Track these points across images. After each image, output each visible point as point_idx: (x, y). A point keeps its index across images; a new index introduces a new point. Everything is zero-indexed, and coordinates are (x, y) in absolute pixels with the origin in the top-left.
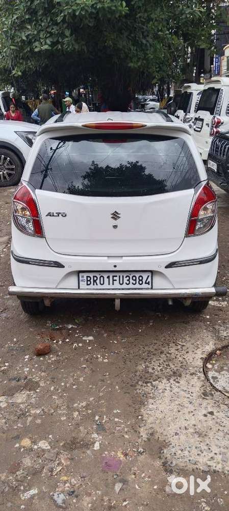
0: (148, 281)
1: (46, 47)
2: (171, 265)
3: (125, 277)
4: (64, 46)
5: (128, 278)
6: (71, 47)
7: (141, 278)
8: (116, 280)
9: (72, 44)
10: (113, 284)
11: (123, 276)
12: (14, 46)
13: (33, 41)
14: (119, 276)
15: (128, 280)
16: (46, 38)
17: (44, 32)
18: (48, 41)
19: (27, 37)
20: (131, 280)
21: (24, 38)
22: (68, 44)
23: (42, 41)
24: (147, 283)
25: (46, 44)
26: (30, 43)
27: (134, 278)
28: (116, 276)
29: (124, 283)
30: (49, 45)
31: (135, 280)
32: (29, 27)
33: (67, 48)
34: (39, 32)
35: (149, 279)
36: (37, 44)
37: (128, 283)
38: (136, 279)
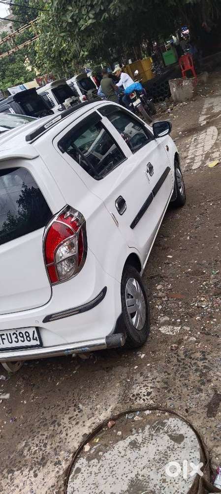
0: (35, 336)
1: (90, 21)
2: (48, 319)
3: (12, 334)
4: (111, 13)
5: (15, 335)
6: (118, 11)
7: (27, 335)
8: (4, 339)
9: (119, 7)
10: (3, 343)
11: (10, 334)
12: (63, 32)
13: (78, 20)
14: (7, 335)
15: (16, 337)
16: (88, 12)
17: (85, 7)
18: (91, 16)
19: (72, 18)
20: (19, 337)
21: (70, 21)
22: (115, 9)
23: (85, 17)
24: (35, 339)
25: (89, 18)
26: (76, 23)
27: (21, 335)
28: (4, 335)
29: (13, 341)
30: (94, 18)
31: (23, 337)
32: (70, 8)
33: (115, 13)
34: (80, 10)
35: (36, 335)
36: (82, 22)
37: (16, 340)
38: (23, 335)
